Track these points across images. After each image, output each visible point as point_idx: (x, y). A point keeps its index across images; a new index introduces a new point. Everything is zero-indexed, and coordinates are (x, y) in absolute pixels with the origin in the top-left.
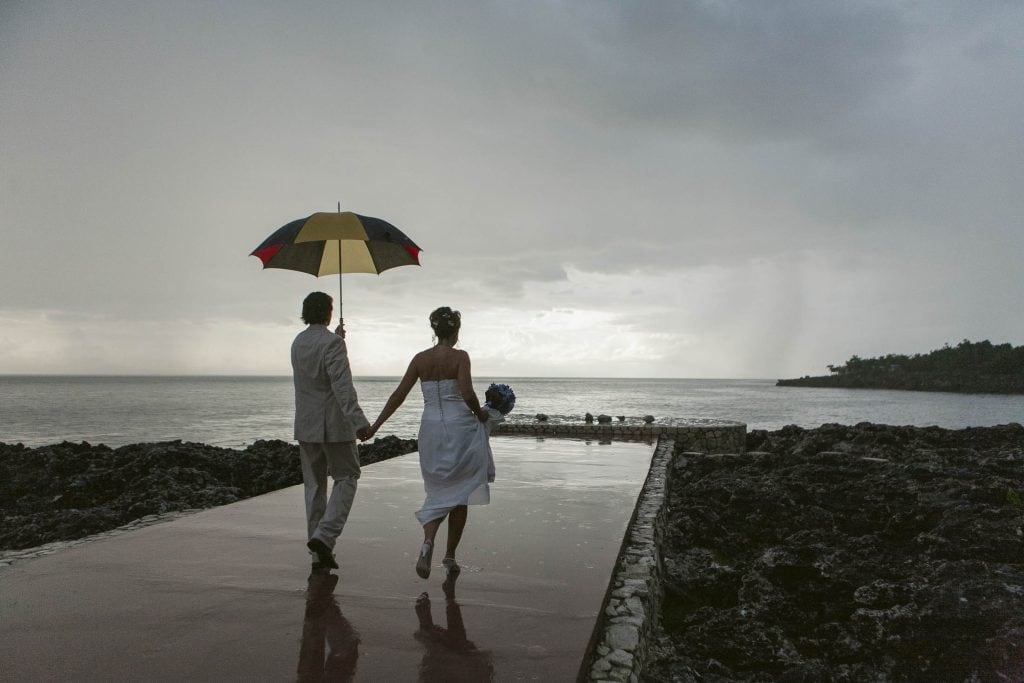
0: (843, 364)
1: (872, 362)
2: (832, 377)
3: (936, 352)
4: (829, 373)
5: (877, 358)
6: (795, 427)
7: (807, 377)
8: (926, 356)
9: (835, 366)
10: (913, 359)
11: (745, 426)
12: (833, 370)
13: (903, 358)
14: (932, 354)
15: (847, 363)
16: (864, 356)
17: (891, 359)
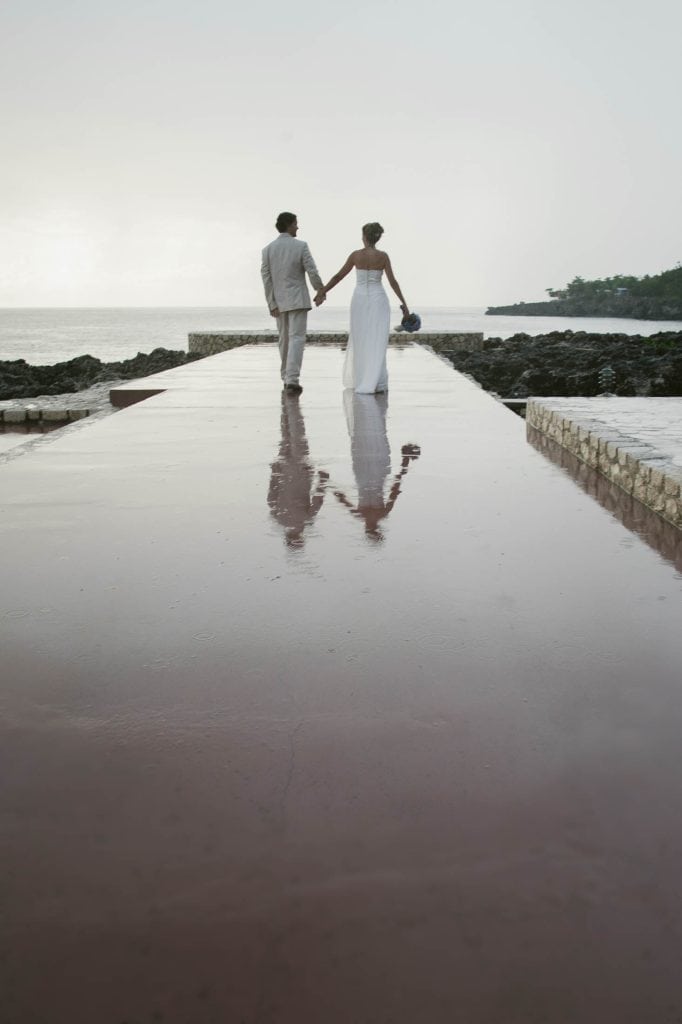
0: (564, 287)
1: (597, 285)
2: (551, 302)
3: (667, 273)
4: (548, 299)
5: (602, 280)
6: (524, 334)
7: (522, 304)
8: (656, 277)
9: (554, 290)
10: (643, 281)
11: (482, 334)
12: (553, 294)
13: (633, 279)
14: (663, 274)
15: (570, 285)
16: (589, 277)
17: (619, 281)
